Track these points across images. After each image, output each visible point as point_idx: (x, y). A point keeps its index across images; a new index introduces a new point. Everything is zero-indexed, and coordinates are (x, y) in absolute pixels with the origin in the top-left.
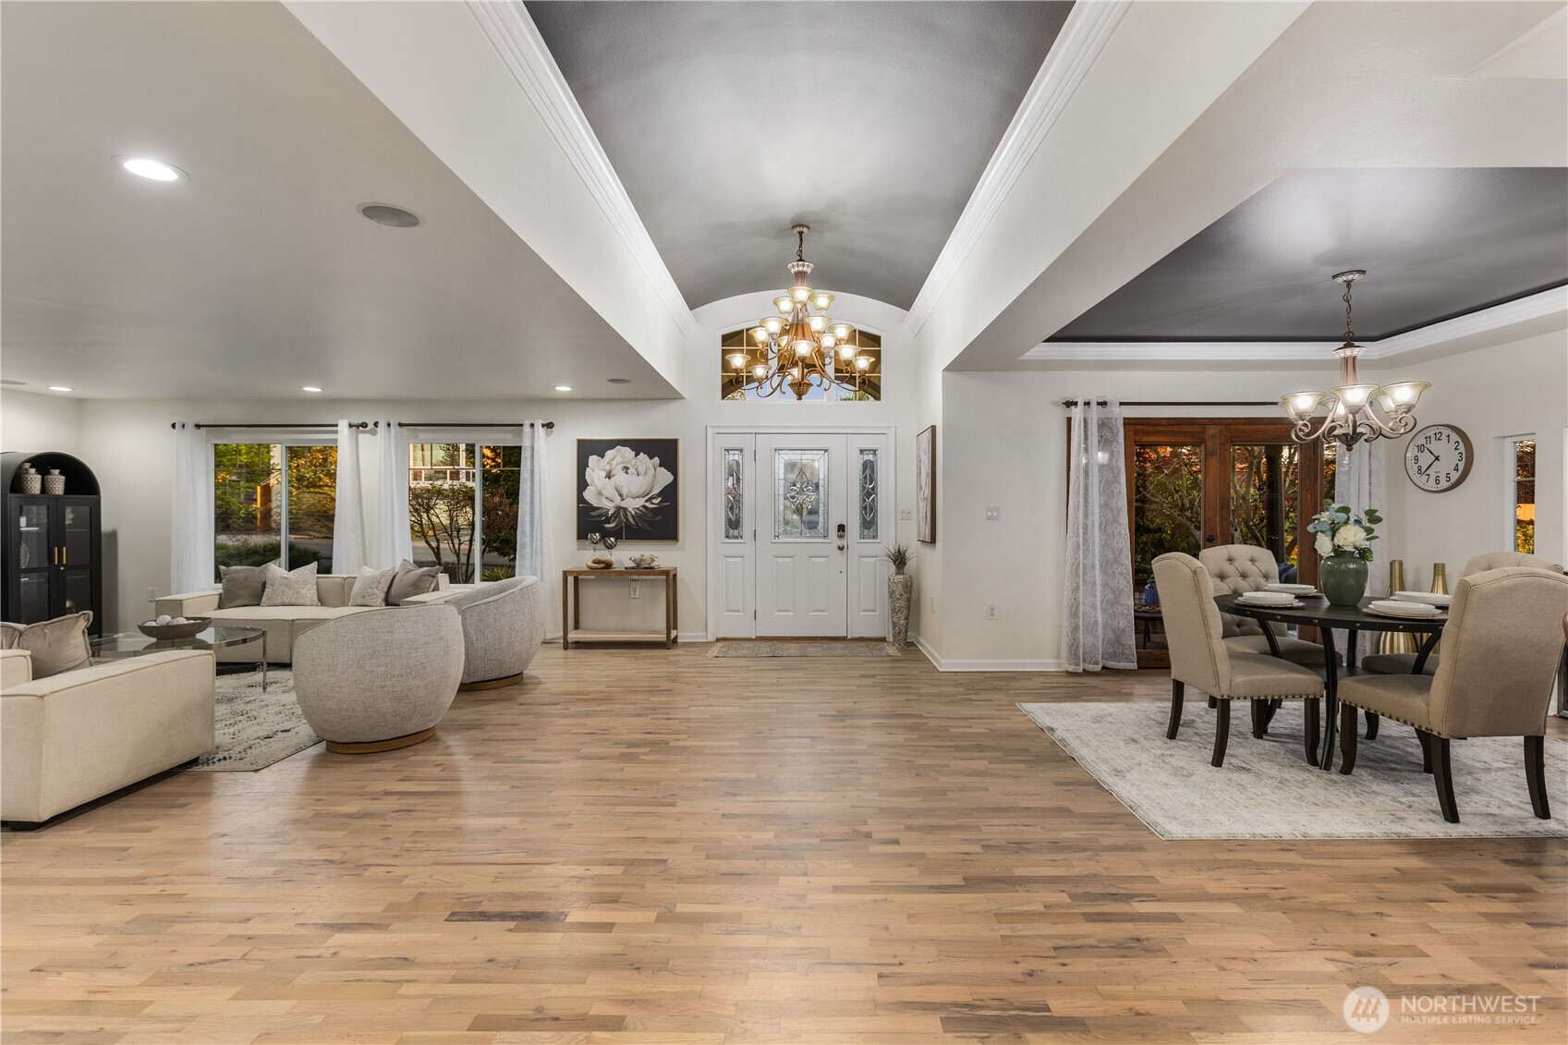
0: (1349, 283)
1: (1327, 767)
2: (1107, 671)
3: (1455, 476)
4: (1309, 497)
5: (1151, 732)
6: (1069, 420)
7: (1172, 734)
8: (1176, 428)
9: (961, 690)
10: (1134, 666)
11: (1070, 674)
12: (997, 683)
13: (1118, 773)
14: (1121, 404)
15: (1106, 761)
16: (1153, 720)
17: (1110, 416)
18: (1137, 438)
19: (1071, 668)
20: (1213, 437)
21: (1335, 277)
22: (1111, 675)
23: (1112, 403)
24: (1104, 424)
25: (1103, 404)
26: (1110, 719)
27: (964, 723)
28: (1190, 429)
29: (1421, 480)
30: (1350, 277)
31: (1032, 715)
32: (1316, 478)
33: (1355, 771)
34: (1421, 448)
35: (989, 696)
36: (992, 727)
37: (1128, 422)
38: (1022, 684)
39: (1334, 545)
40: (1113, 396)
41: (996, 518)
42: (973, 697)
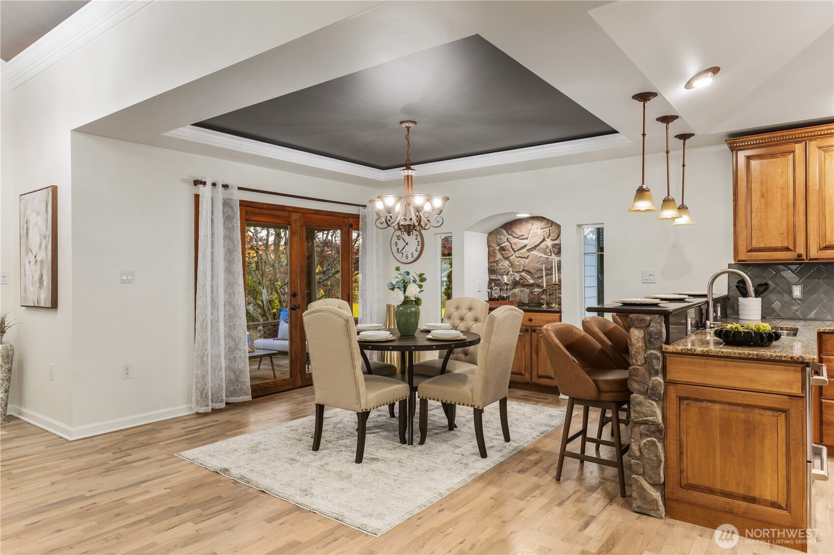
0: (408, 128)
1: (411, 443)
2: (231, 406)
3: (416, 254)
4: (346, 265)
5: (299, 449)
6: (197, 197)
7: (316, 447)
8: (273, 212)
9: (109, 455)
10: (249, 398)
11: (199, 415)
12: (143, 439)
13: (305, 492)
14: (240, 188)
15: (288, 485)
16: (294, 439)
17: (230, 197)
18: (248, 217)
19: (202, 410)
20: (296, 220)
21: (402, 122)
22: (233, 409)
23: (232, 187)
24: (226, 203)
25: (225, 186)
26: (262, 447)
27: (137, 490)
28: (282, 213)
29: (399, 256)
30: (410, 125)
31: (199, 461)
32: (349, 253)
33: (427, 440)
34: (398, 237)
35: (146, 453)
36: (168, 485)
37: (243, 204)
38: (165, 433)
39: (405, 297)
40: (235, 181)
41: (130, 282)
42: (128, 459)
